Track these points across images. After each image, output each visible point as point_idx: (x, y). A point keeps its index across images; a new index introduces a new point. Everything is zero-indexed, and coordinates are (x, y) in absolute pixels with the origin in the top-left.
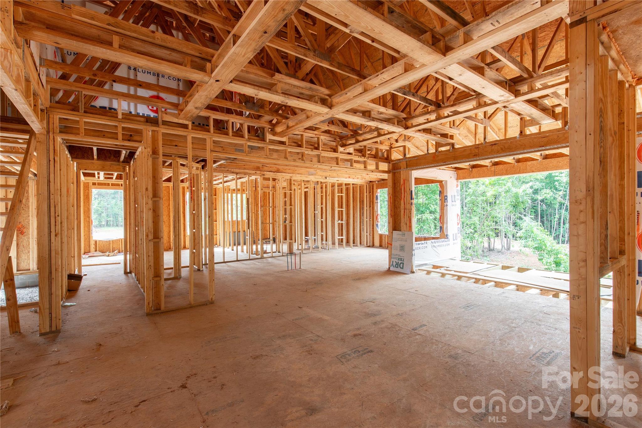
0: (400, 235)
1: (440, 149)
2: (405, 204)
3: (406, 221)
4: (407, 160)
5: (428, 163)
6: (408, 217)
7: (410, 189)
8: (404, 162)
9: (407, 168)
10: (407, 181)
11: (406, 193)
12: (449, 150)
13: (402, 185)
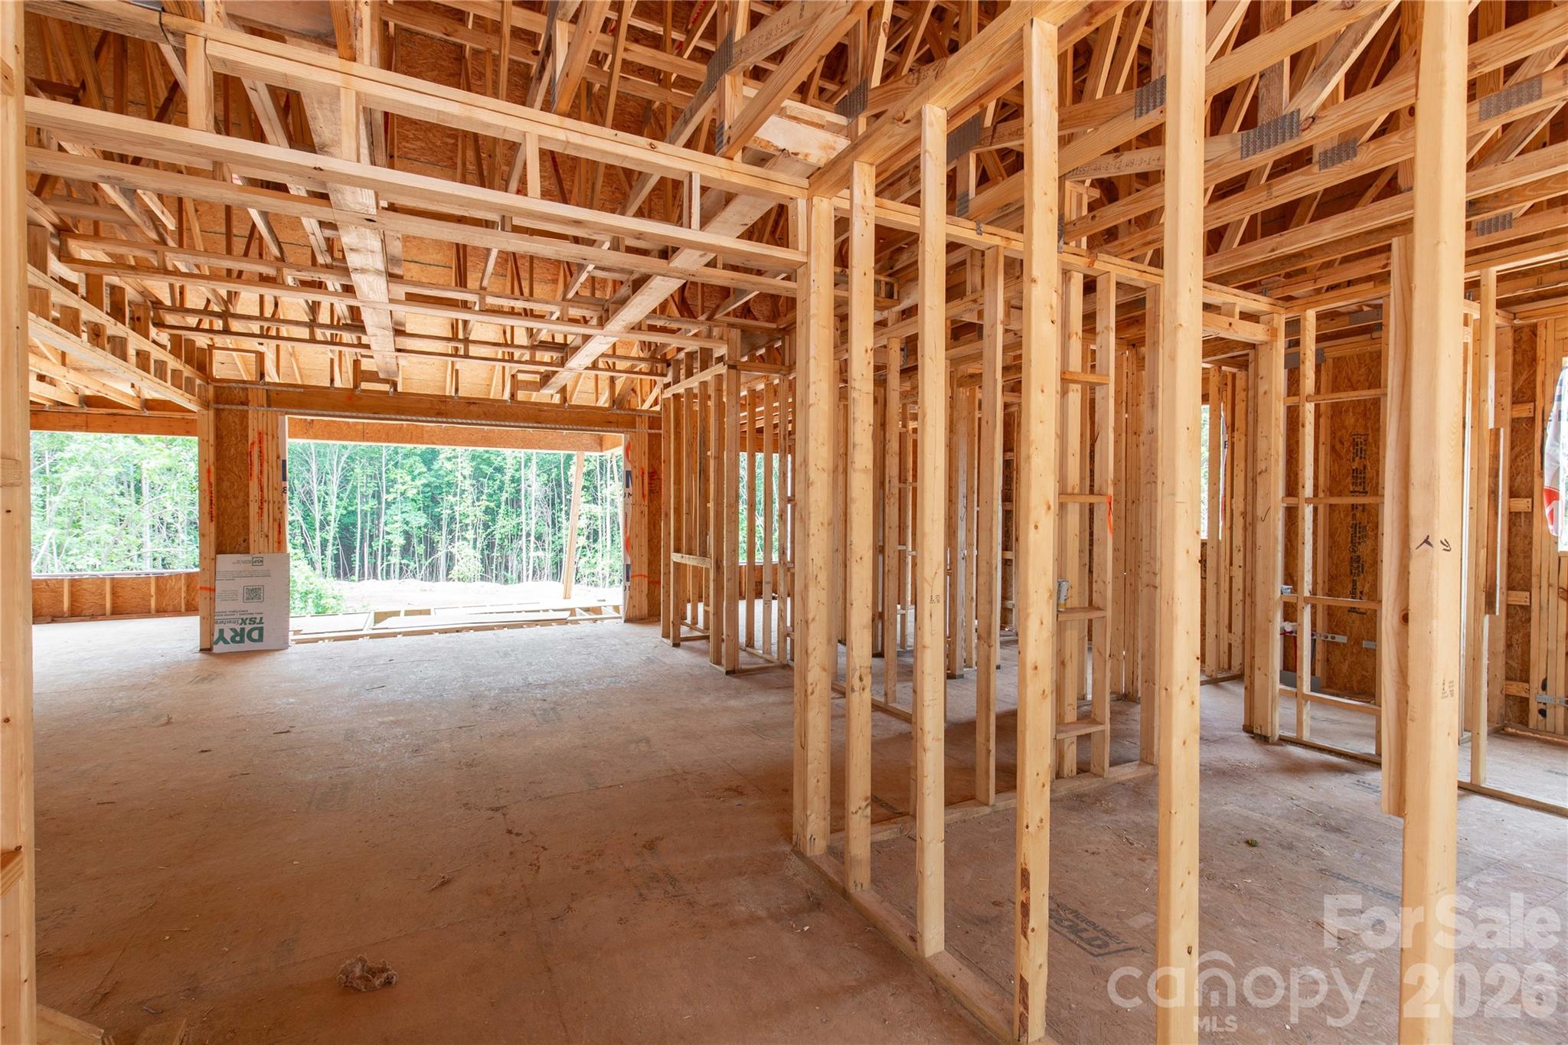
0: (245, 562)
1: (364, 386)
2: (262, 490)
3: (266, 529)
4: (271, 388)
5: (334, 408)
6: (274, 520)
7: (278, 457)
8: (260, 392)
9: (269, 405)
10: (270, 438)
11: (265, 464)
12: (387, 393)
13: (253, 444)
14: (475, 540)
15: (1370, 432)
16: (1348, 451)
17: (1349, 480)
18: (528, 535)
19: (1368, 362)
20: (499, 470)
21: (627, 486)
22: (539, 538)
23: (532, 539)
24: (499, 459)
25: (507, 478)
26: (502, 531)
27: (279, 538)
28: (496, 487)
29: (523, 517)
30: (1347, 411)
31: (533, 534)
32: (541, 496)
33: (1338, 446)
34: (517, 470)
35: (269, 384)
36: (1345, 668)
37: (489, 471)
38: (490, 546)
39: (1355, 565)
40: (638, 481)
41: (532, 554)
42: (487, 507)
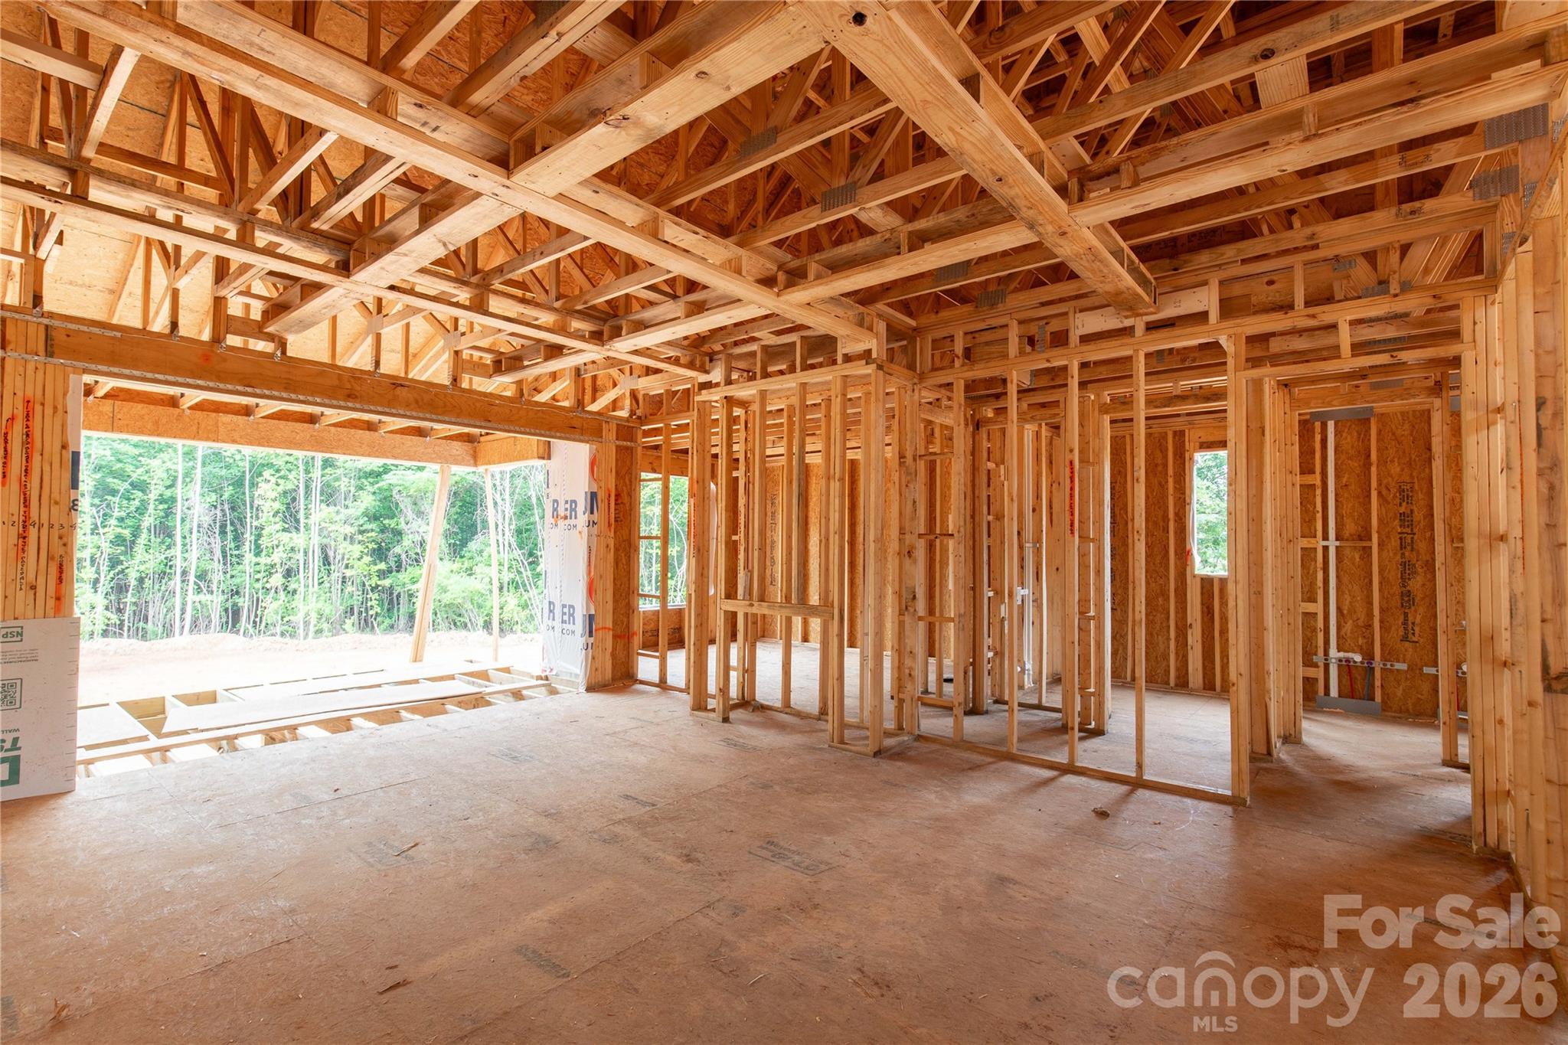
1: (233, 340)
2: (26, 503)
3: (31, 576)
4: (56, 323)
5: (176, 370)
6: (50, 558)
7: (64, 447)
8: (32, 330)
9: (49, 353)
10: (49, 411)
11: (36, 459)
12: (271, 356)
13: (12, 419)
14: (96, 581)
15: (1416, 480)
16: (1395, 497)
17: (1397, 522)
18: (184, 573)
19: (1411, 418)
20: (141, 486)
21: (592, 512)
22: (202, 576)
23: (192, 578)
24: (140, 471)
25: (153, 496)
26: (142, 568)
27: (58, 590)
28: (133, 508)
29: (177, 551)
30: (1392, 461)
31: (193, 572)
32: (207, 520)
33: (1384, 492)
34: (168, 487)
35: (51, 315)
36: (1399, 692)
37: (122, 486)
38: (121, 589)
39: (1406, 599)
40: (603, 506)
41: (191, 597)
42: (118, 537)
